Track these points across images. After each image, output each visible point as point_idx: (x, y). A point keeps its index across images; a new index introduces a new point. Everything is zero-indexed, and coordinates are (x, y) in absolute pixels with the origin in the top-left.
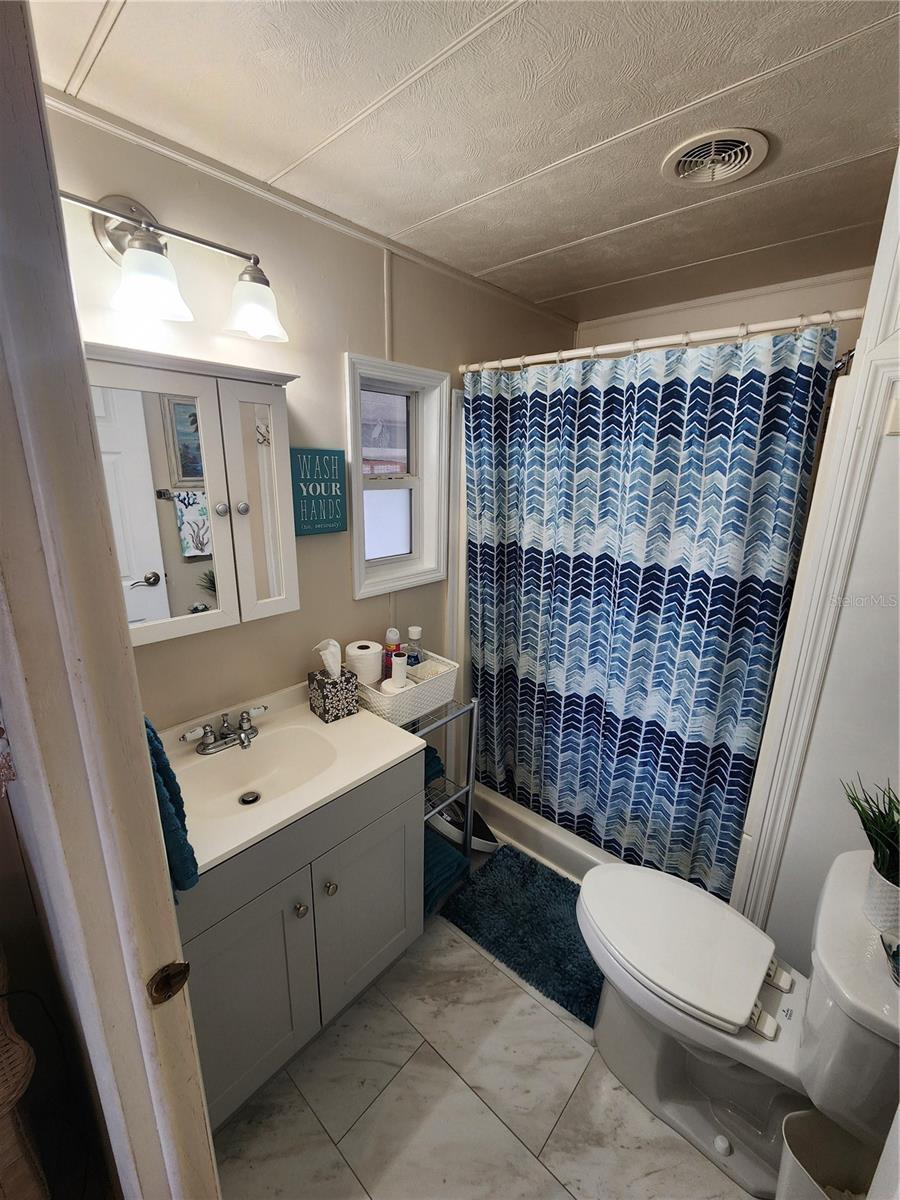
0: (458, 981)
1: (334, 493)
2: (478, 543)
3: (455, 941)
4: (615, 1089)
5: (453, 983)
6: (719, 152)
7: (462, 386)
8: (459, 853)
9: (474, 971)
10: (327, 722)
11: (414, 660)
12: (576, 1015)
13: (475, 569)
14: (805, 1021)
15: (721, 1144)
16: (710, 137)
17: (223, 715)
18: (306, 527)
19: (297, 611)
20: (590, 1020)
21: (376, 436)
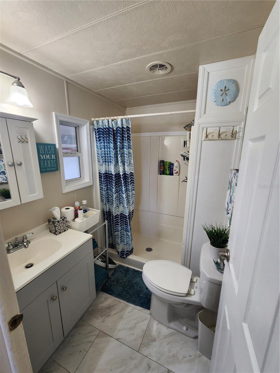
0: (109, 309)
1: (53, 158)
2: (102, 173)
3: (106, 298)
4: (157, 324)
5: (107, 311)
6: (160, 67)
7: (93, 125)
8: (105, 270)
9: (113, 305)
10: (57, 235)
11: (85, 211)
12: (145, 308)
13: (102, 181)
14: (200, 288)
15: (185, 328)
16: (157, 63)
17: (15, 238)
18: (43, 170)
19: (43, 198)
20: (148, 308)
21: (66, 140)
